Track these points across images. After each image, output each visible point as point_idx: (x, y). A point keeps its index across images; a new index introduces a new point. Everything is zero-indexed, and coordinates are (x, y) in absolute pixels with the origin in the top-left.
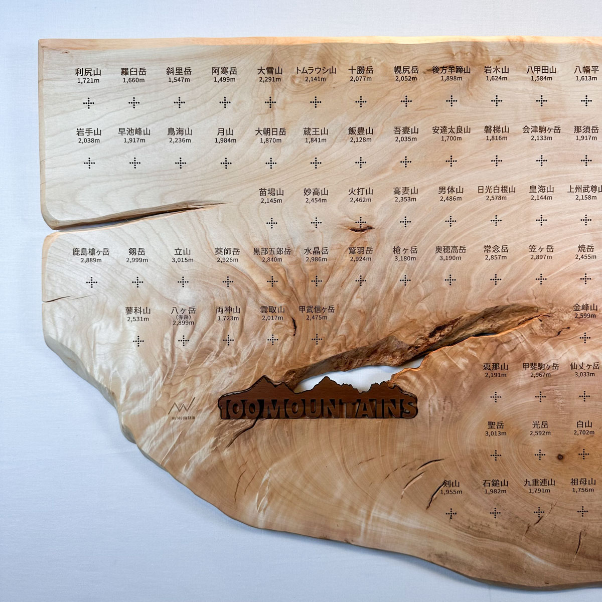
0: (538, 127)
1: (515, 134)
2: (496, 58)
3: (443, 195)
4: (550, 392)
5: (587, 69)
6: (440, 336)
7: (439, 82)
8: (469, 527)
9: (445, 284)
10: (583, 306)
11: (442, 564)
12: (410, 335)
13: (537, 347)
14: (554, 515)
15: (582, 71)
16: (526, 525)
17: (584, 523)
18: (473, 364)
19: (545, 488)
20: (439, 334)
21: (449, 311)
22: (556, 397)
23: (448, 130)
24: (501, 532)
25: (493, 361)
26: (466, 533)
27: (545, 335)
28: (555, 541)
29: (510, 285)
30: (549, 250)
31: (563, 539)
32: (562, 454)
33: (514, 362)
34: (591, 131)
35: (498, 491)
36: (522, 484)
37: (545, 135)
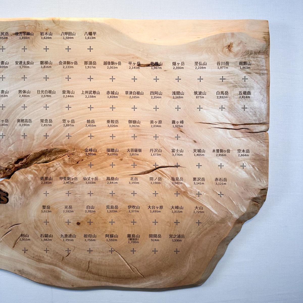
0: (67, 62)
1: (55, 65)
2: (46, 28)
3: (21, 94)
4: (73, 191)
5: (90, 34)
6: (21, 163)
7: (18, 40)
8: (34, 257)
9: (22, 138)
10: (90, 150)
11: (21, 275)
12: (5, 163)
13: (66, 169)
14: (76, 252)
15: (88, 34)
16: (62, 257)
17: (91, 257)
18: (35, 178)
19: (71, 239)
20: (20, 162)
21: (24, 151)
22: (76, 194)
23: (23, 63)
24: (49, 260)
25: (45, 176)
26: (32, 260)
27: (71, 163)
28: (77, 265)
29: (53, 138)
30: (72, 122)
31: (80, 264)
32: (79, 222)
33: (55, 176)
34: (93, 64)
35: (48, 240)
36: (60, 237)
37: (70, 65)
